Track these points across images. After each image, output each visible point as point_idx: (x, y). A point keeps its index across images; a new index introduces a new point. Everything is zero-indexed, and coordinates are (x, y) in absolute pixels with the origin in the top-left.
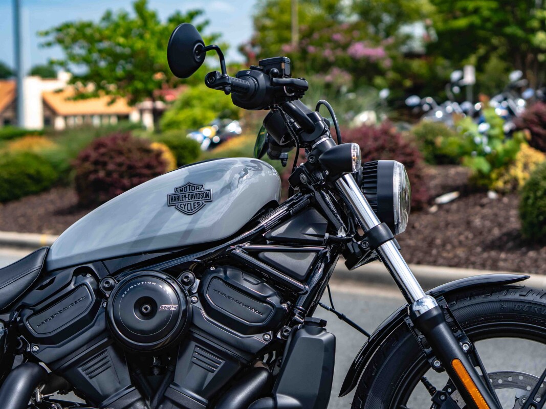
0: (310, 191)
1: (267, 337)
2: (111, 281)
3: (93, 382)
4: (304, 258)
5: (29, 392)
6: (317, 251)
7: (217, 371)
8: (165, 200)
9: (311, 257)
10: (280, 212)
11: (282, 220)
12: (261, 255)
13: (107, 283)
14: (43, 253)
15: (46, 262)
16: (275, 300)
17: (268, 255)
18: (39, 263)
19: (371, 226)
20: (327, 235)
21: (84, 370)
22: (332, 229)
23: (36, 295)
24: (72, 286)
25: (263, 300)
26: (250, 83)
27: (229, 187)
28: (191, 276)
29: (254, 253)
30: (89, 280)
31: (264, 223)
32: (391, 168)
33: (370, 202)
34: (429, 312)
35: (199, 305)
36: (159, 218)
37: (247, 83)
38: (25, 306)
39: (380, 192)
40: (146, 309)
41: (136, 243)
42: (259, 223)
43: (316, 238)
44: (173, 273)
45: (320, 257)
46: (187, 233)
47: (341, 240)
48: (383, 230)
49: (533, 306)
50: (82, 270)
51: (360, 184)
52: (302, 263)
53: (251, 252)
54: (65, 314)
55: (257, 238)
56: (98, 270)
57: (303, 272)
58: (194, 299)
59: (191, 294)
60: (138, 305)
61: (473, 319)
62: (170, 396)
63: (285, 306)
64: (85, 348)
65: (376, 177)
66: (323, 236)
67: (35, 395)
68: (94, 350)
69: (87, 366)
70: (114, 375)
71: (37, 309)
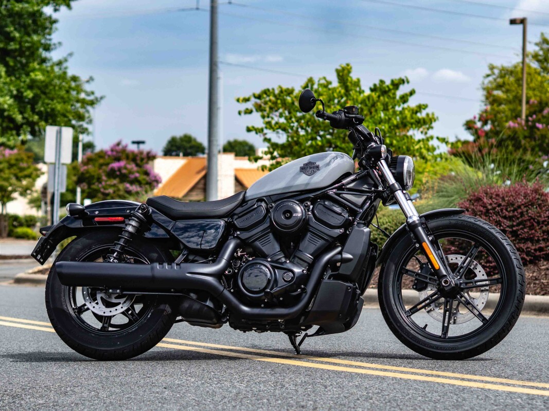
0: (368, 169)
1: (341, 231)
2: (273, 204)
3: (263, 248)
4: (361, 197)
5: (235, 250)
6: (368, 196)
7: (319, 245)
8: (299, 169)
9: (364, 198)
10: (352, 177)
11: (353, 181)
12: (341, 195)
13: (271, 205)
14: (243, 194)
15: (244, 197)
16: (346, 216)
17: (345, 196)
18: (241, 197)
19: (391, 183)
20: (373, 189)
21: (259, 243)
22: (376, 186)
23: (240, 209)
24: (256, 206)
25: (340, 214)
26: (337, 116)
27: (328, 164)
28: (309, 203)
29: (338, 195)
30: (263, 204)
31: (344, 182)
32: (404, 159)
33: (393, 174)
34: (414, 222)
35: (312, 216)
36: (295, 177)
37: (336, 117)
38: (235, 214)
39: (398, 170)
40: (288, 215)
41: (284, 188)
42: (341, 182)
43: (367, 190)
44: (302, 202)
45: (368, 198)
46: (307, 184)
47: (380, 191)
48: (396, 185)
50: (260, 200)
51: (389, 166)
52: (359, 200)
53: (336, 194)
54: (252, 218)
55: (340, 188)
56: (268, 200)
57: (360, 204)
58: (310, 213)
59: (308, 211)
60: (284, 213)
61: (437, 228)
62: (297, 255)
63: (350, 218)
65: (396, 162)
66: (371, 189)
67: (237, 253)
68: (263, 235)
69: (261, 241)
70: (272, 247)
71: (240, 215)
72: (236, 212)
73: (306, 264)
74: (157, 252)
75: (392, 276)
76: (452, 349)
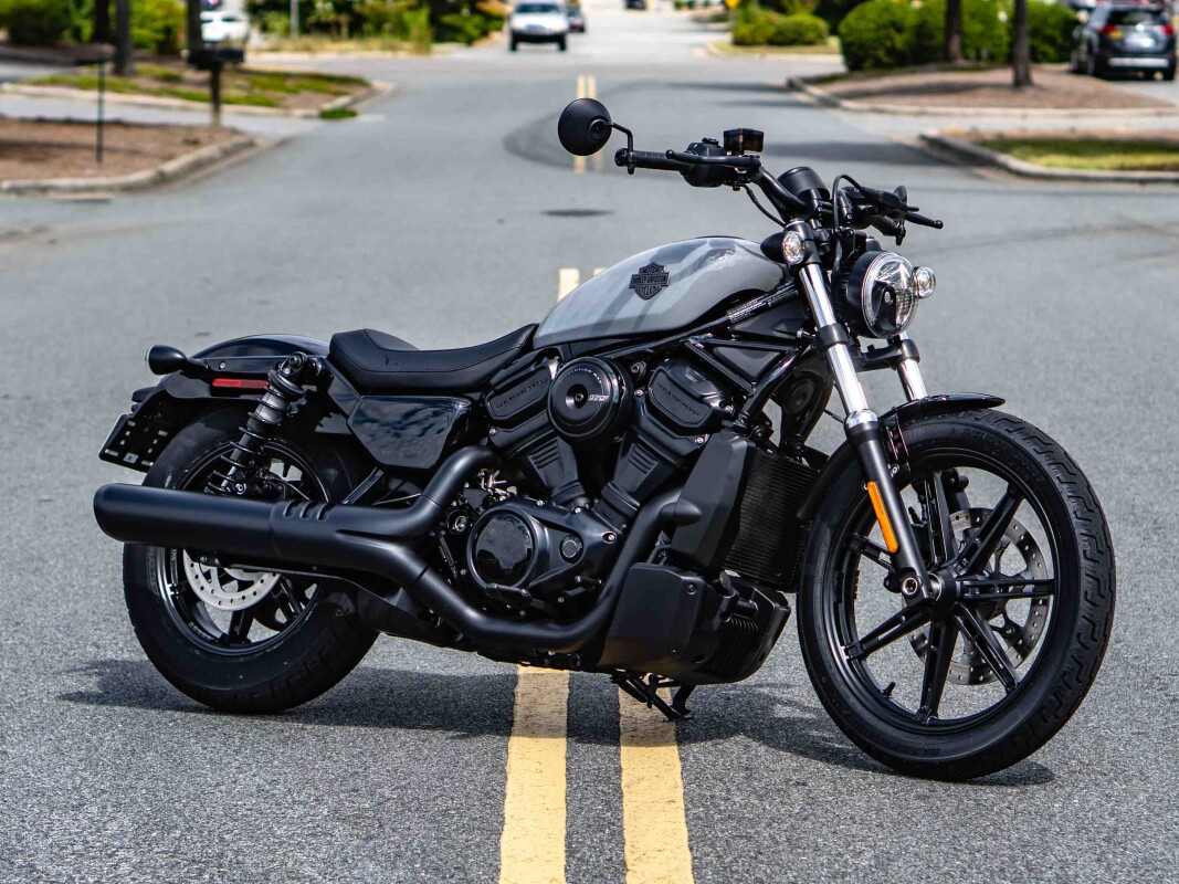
1: (701, 440)
3: (540, 472)
4: (761, 356)
6: (783, 350)
7: (649, 471)
8: (629, 282)
9: (772, 356)
10: (755, 304)
11: (755, 313)
12: (717, 350)
14: (528, 332)
15: (529, 340)
17: (722, 351)
18: (522, 340)
19: (822, 326)
20: (800, 332)
21: (534, 459)
24: (532, 368)
25: (701, 399)
29: (709, 348)
30: (553, 364)
31: (732, 315)
34: (860, 426)
35: (644, 399)
36: (621, 301)
40: (580, 397)
41: (596, 326)
42: (726, 314)
43: (786, 336)
46: (641, 318)
48: (835, 331)
49: (983, 432)
50: (552, 351)
52: (756, 363)
53: (706, 346)
54: (522, 397)
55: (723, 332)
56: (564, 353)
57: (754, 372)
58: (639, 392)
60: (573, 393)
62: (604, 494)
63: (726, 409)
64: (534, 435)
65: (851, 270)
66: (796, 335)
67: (488, 482)
68: (544, 438)
69: (537, 455)
70: (560, 468)
71: (499, 387)
72: (493, 381)
73: (621, 518)
74: (336, 465)
75: (822, 558)
76: (927, 752)
